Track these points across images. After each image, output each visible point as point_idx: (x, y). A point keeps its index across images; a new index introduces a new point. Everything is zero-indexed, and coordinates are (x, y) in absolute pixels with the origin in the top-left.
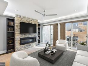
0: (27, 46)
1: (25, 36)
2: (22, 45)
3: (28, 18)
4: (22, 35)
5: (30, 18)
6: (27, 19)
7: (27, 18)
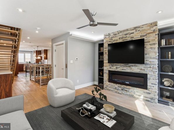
0: (120, 89)
1: (117, 68)
2: (112, 84)
3: (124, 31)
4: (112, 66)
5: (127, 30)
6: (120, 34)
7: (121, 32)
